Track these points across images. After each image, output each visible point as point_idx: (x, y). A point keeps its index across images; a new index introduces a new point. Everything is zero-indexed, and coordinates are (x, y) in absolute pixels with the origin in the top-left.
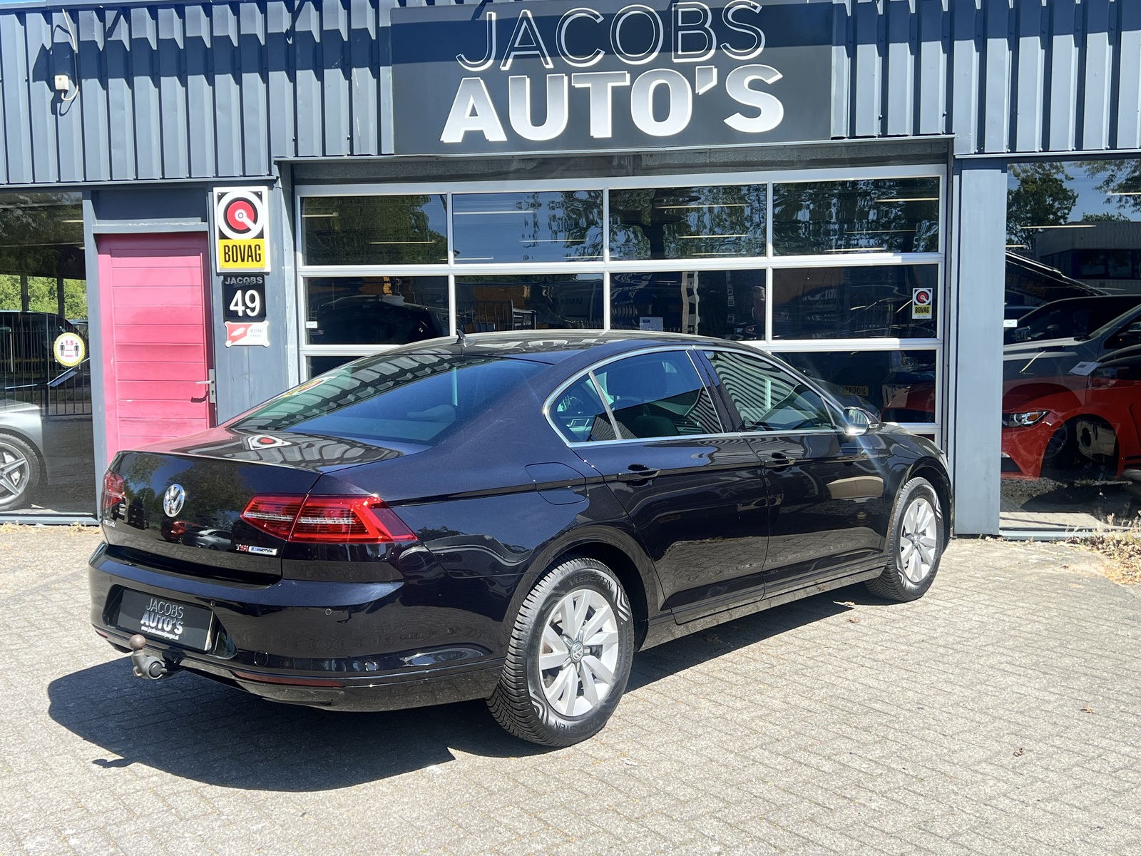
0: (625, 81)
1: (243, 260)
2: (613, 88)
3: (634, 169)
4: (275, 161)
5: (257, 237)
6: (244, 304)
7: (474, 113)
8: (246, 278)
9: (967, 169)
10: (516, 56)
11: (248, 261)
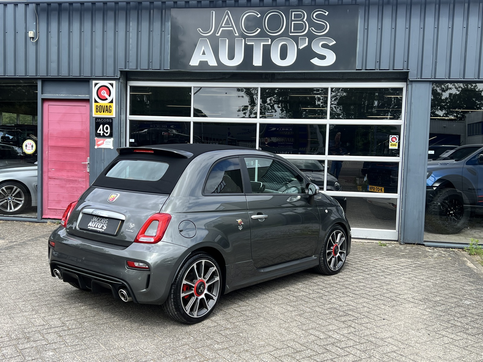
0: (269, 42)
1: (104, 112)
2: (263, 45)
3: (271, 79)
4: (119, 70)
5: (110, 103)
6: (103, 130)
7: (204, 53)
8: (105, 120)
9: (414, 85)
10: (222, 30)
11: (106, 112)
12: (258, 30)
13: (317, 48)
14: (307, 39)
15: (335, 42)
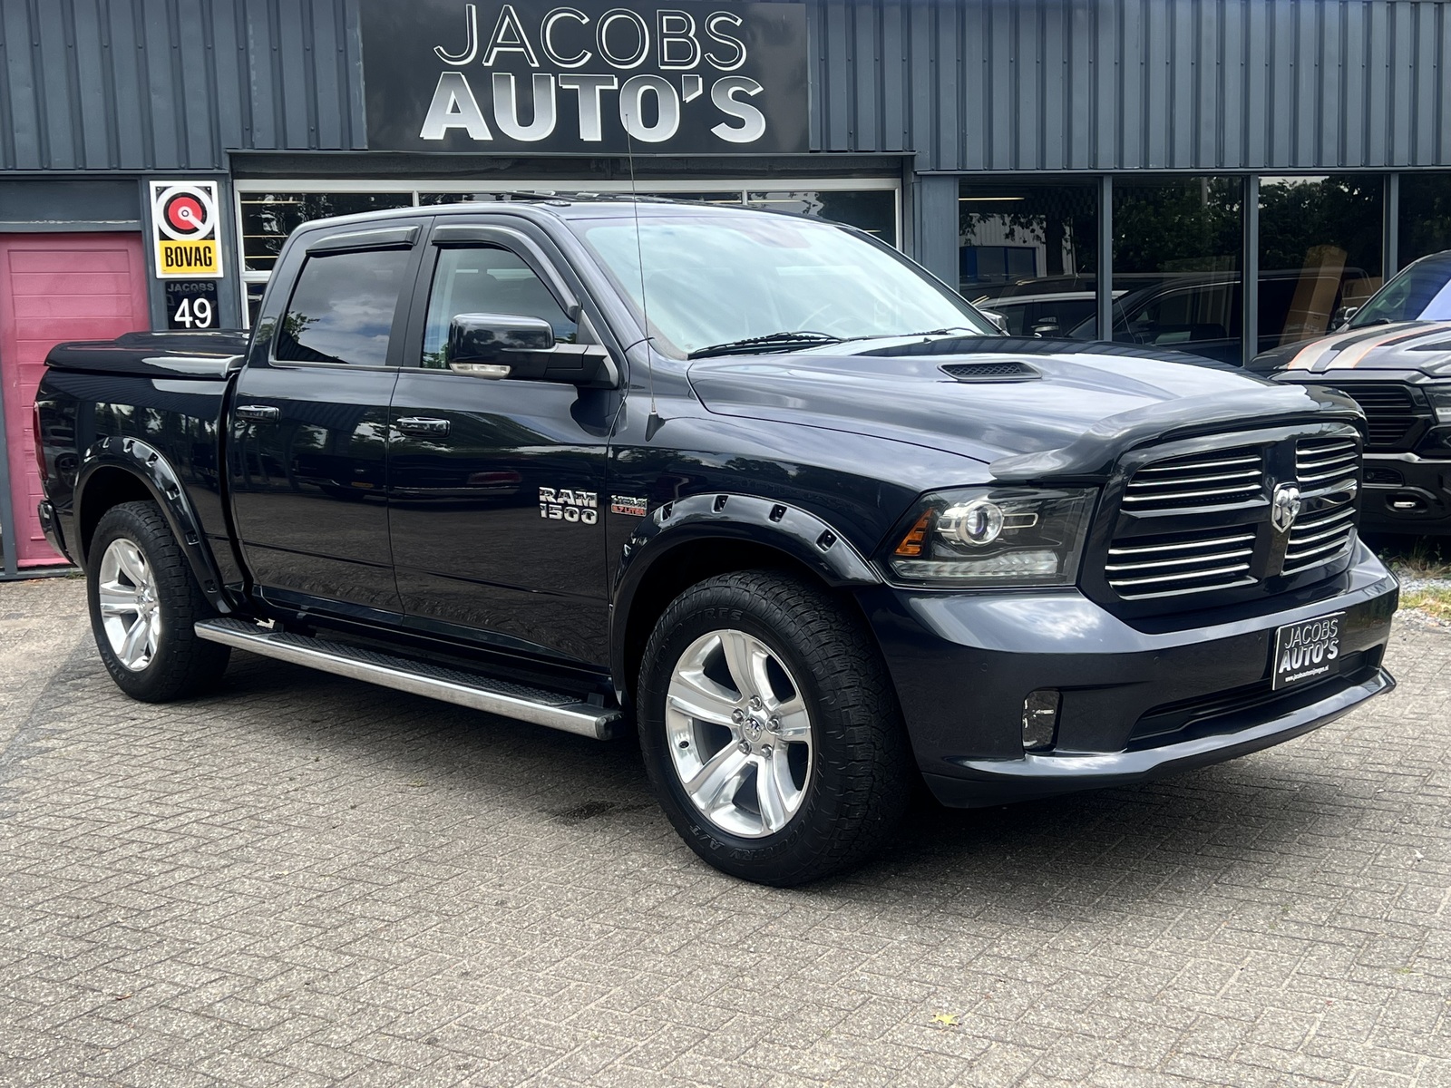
0: (613, 85)
1: (189, 264)
2: (601, 90)
3: (612, 173)
4: (226, 152)
5: (205, 239)
6: (192, 313)
7: (456, 109)
8: (194, 285)
9: (926, 184)
10: (498, 52)
11: (195, 265)
12: (585, 54)
13: (724, 101)
14: (700, 80)
15: (760, 89)
